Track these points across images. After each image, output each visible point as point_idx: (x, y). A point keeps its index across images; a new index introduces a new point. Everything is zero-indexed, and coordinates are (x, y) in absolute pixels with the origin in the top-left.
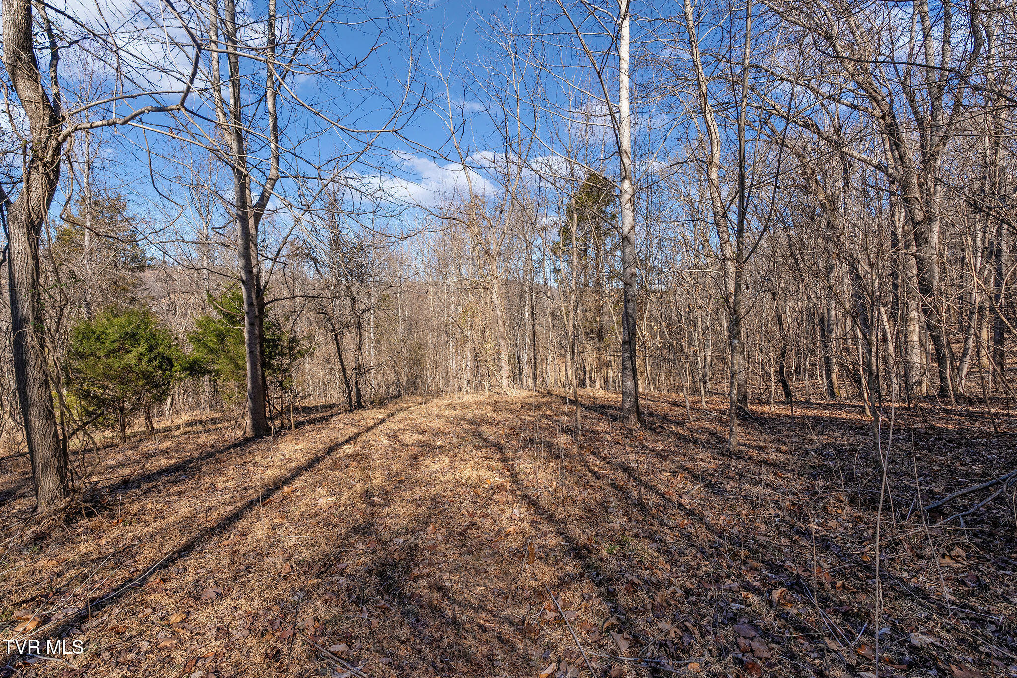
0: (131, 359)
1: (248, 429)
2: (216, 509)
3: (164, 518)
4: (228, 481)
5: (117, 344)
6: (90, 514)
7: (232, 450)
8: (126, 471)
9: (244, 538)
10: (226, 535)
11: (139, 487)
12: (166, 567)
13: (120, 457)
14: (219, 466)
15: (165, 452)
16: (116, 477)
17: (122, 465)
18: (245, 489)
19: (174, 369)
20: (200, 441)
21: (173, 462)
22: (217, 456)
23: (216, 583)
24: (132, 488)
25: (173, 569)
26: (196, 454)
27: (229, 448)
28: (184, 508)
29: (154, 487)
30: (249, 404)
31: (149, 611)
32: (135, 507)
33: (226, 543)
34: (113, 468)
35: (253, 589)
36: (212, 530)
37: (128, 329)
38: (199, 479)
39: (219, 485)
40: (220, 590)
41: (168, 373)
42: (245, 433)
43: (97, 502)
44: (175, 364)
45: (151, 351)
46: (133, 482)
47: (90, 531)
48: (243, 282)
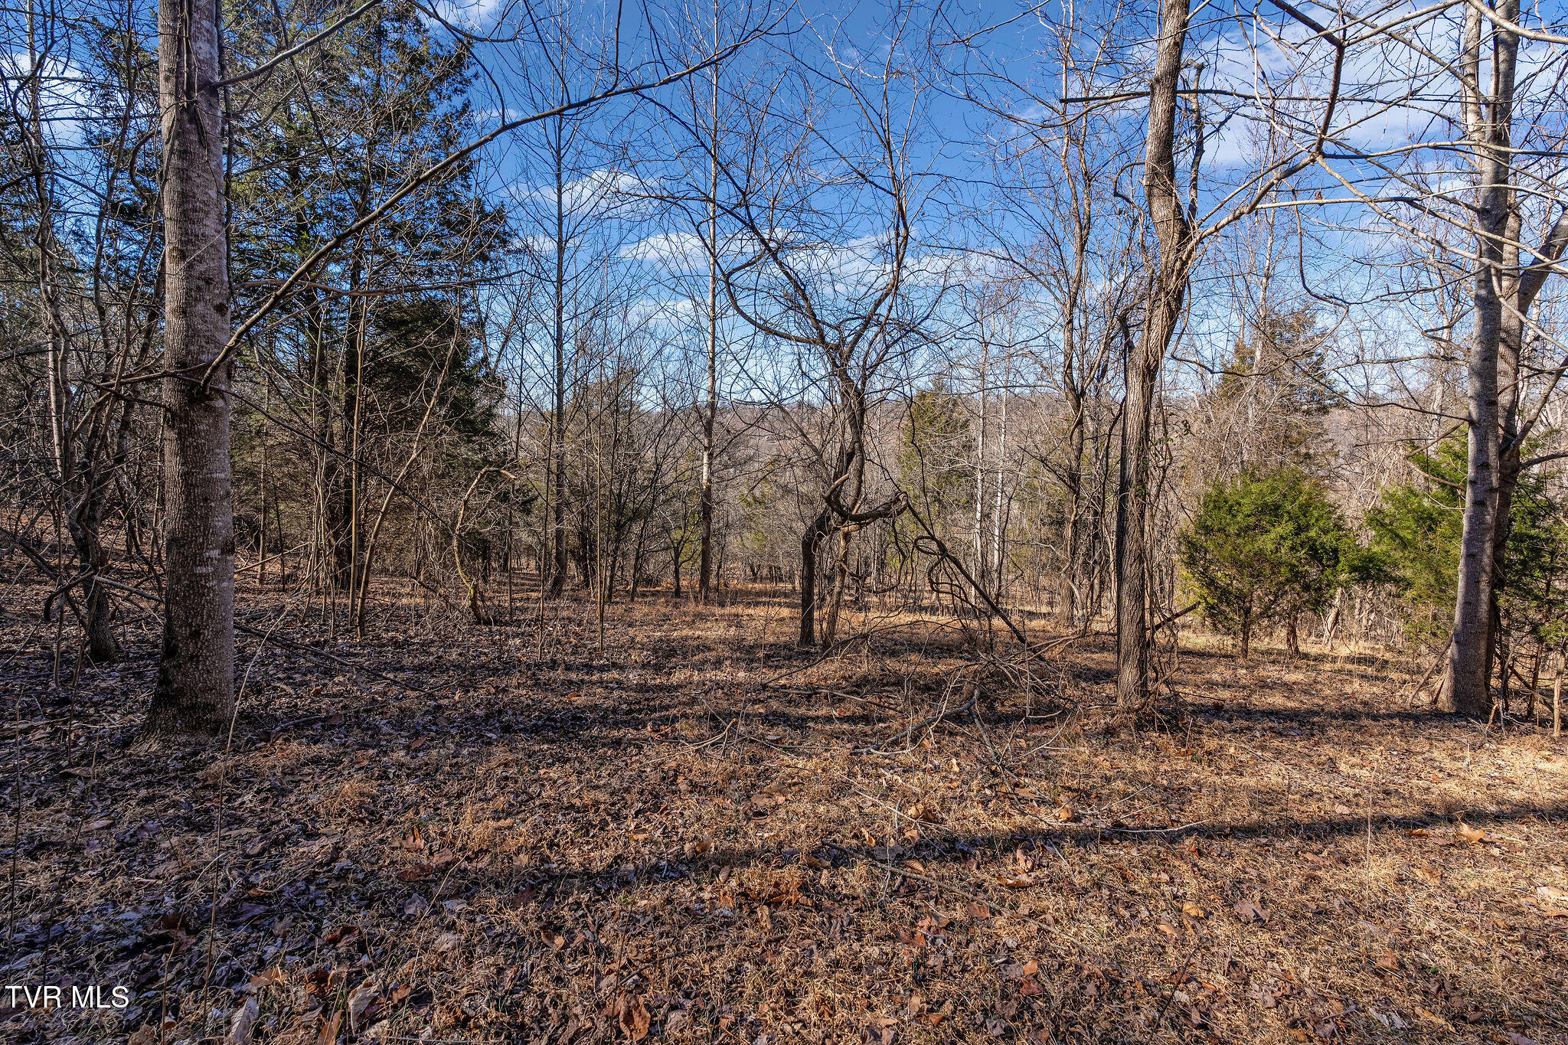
0: (1266, 542)
1: (1443, 697)
2: (1320, 800)
3: (1241, 775)
4: (1362, 767)
5: (1252, 520)
6: (1162, 729)
7: (1396, 721)
8: (1225, 694)
9: (1342, 866)
10: (1316, 846)
11: (1230, 720)
12: (1210, 837)
13: (1228, 674)
14: (1358, 737)
15: (1288, 688)
16: (1209, 697)
17: (1225, 685)
18: (1387, 793)
19: (1339, 567)
20: (1348, 689)
21: (1290, 704)
22: (1365, 722)
23: (1263, 901)
24: (1223, 718)
25: (1216, 845)
26: (1333, 706)
27: (1391, 716)
28: (1274, 774)
29: (1249, 729)
30: (1452, 651)
31: (1165, 877)
32: (1212, 744)
33: (1309, 856)
34: (1211, 685)
35: (1314, 950)
36: (1297, 825)
37: (1269, 499)
38: (1316, 744)
39: (1343, 767)
40: (1264, 914)
41: (1328, 571)
42: (1435, 701)
43: (1175, 718)
44: (1342, 559)
45: (1297, 534)
46: (1226, 712)
47: (1157, 749)
48: (1471, 423)
